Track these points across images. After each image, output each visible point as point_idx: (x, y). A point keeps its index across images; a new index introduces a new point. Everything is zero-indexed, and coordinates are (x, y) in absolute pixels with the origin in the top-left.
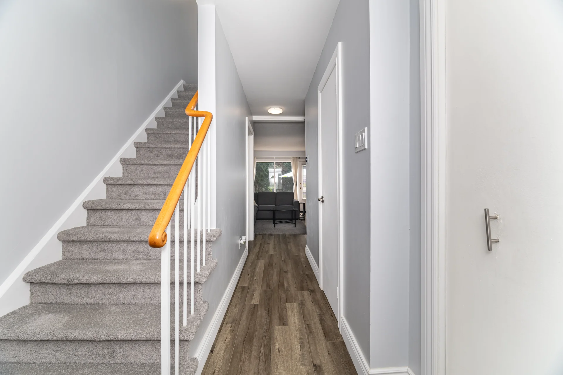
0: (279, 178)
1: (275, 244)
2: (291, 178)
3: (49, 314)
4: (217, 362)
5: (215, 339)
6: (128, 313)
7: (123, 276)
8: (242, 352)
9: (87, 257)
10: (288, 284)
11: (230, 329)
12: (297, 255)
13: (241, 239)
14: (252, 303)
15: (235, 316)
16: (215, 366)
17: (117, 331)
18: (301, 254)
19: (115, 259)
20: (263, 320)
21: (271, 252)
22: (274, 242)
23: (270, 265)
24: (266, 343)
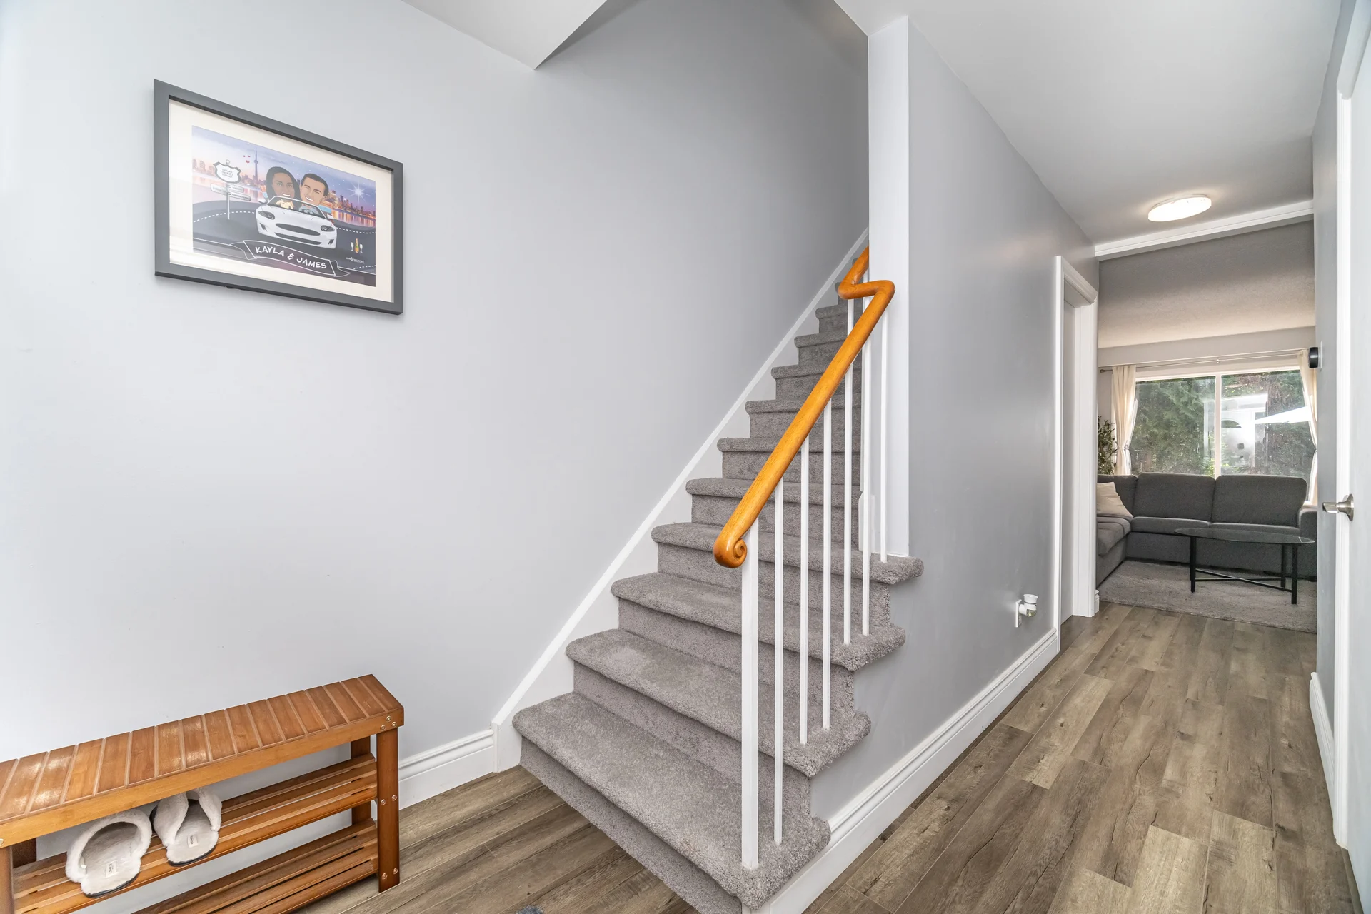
0: (1258, 427)
1: (1171, 644)
2: (1305, 427)
3: (632, 648)
4: (888, 867)
5: (899, 815)
6: (724, 684)
7: (721, 616)
8: (958, 877)
9: (685, 574)
10: (1183, 773)
11: (942, 812)
12: (1264, 697)
13: (1023, 602)
14: (1028, 779)
15: (966, 789)
16: (882, 870)
17: (700, 706)
18: (1286, 699)
19: (721, 586)
20: (1047, 836)
21: (1150, 662)
22: (1173, 636)
23: (1131, 700)
24: (1034, 893)
